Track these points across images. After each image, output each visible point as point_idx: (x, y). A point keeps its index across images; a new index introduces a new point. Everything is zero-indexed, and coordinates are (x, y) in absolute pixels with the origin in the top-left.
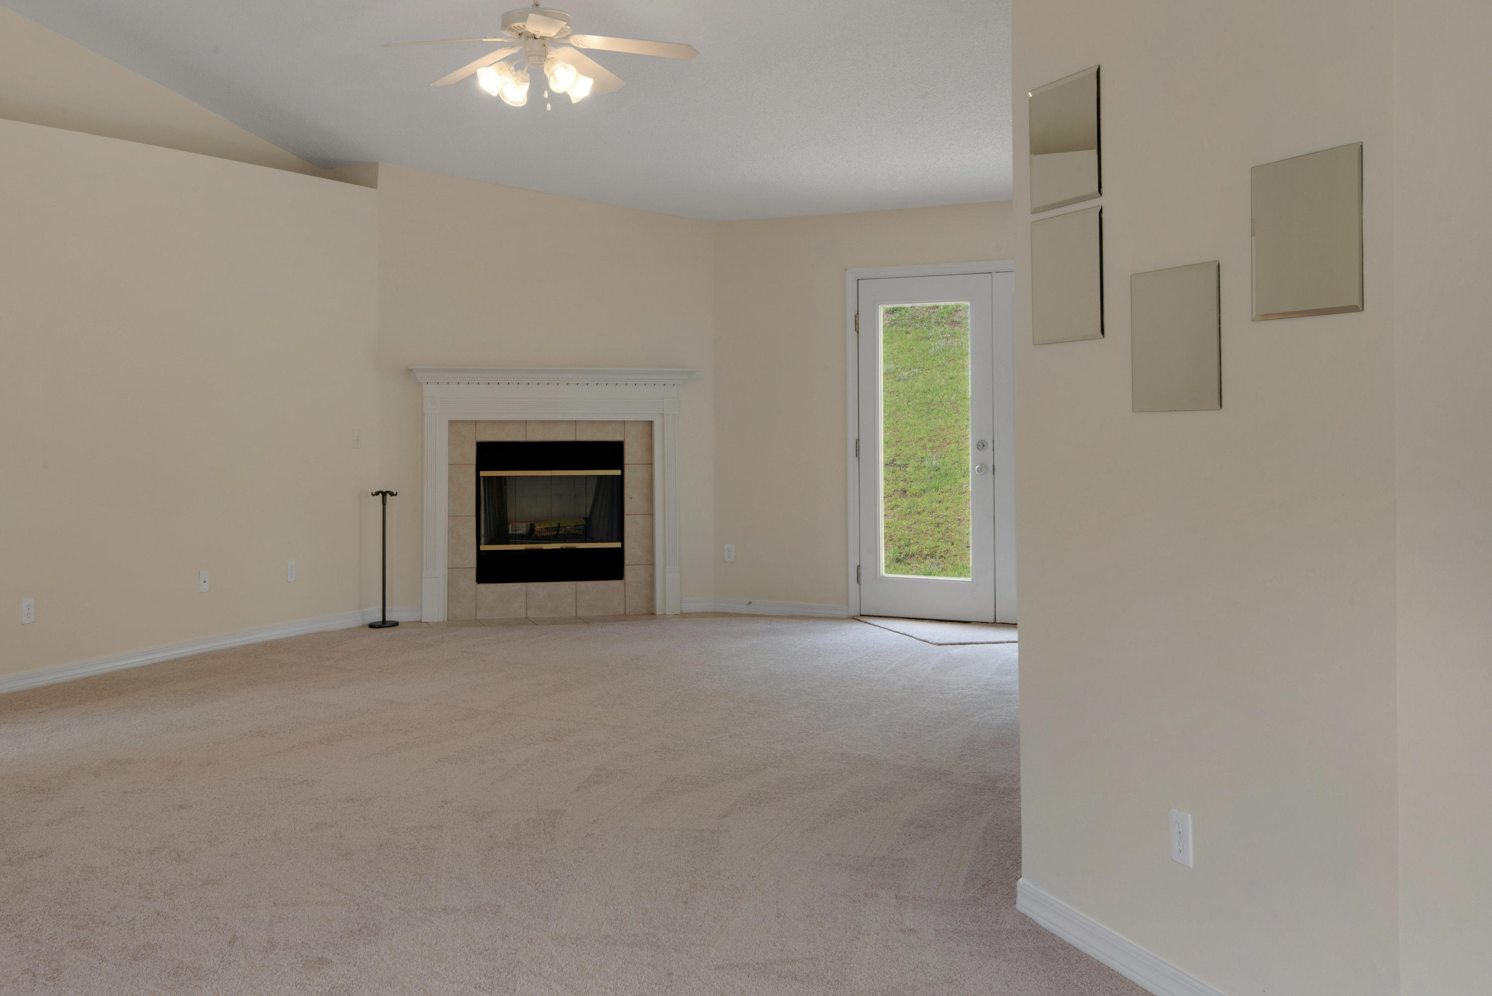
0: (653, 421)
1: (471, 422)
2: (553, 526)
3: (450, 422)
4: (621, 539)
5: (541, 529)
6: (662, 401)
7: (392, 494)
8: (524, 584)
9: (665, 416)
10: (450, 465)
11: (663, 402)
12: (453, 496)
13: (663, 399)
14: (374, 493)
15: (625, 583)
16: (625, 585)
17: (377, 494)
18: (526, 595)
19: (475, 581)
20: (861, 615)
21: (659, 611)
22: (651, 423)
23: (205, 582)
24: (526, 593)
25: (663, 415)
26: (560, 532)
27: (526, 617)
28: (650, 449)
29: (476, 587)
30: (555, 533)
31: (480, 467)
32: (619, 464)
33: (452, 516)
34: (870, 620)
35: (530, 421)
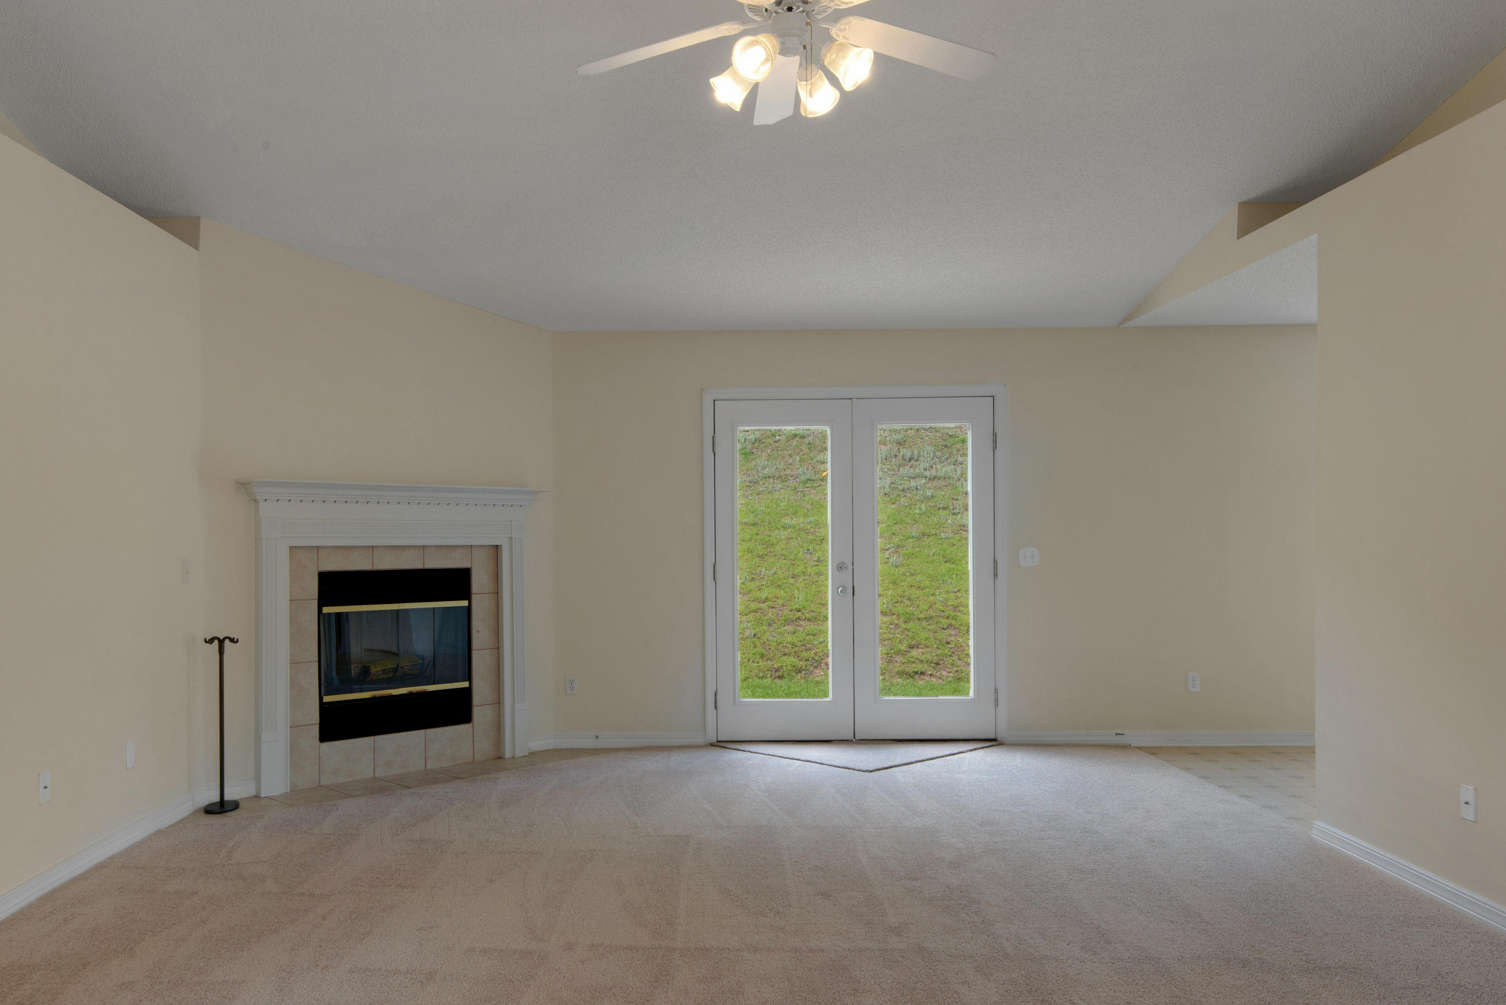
0: (501, 546)
1: (312, 548)
2: (388, 667)
3: (291, 548)
4: (469, 679)
5: (378, 671)
6: (510, 523)
7: (232, 640)
8: (372, 738)
9: (513, 539)
10: (292, 600)
11: (511, 525)
12: (295, 638)
13: (511, 521)
14: (207, 640)
15: (473, 726)
16: (473, 728)
17: (210, 641)
18: (374, 750)
19: (318, 739)
20: (718, 741)
21: (508, 755)
22: (497, 548)
23: (46, 788)
24: (374, 748)
25: (511, 538)
26: (397, 674)
27: (374, 777)
28: (497, 577)
29: (319, 746)
30: (392, 674)
31: (322, 602)
32: (466, 594)
33: (294, 663)
34: (743, 747)
35: (378, 547)
